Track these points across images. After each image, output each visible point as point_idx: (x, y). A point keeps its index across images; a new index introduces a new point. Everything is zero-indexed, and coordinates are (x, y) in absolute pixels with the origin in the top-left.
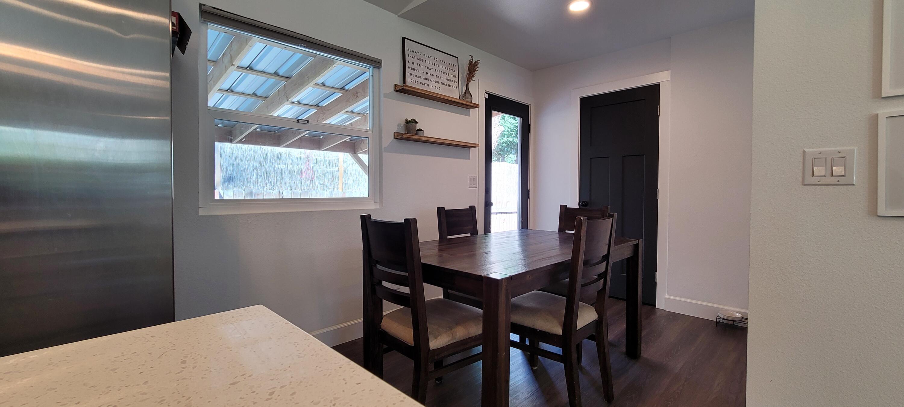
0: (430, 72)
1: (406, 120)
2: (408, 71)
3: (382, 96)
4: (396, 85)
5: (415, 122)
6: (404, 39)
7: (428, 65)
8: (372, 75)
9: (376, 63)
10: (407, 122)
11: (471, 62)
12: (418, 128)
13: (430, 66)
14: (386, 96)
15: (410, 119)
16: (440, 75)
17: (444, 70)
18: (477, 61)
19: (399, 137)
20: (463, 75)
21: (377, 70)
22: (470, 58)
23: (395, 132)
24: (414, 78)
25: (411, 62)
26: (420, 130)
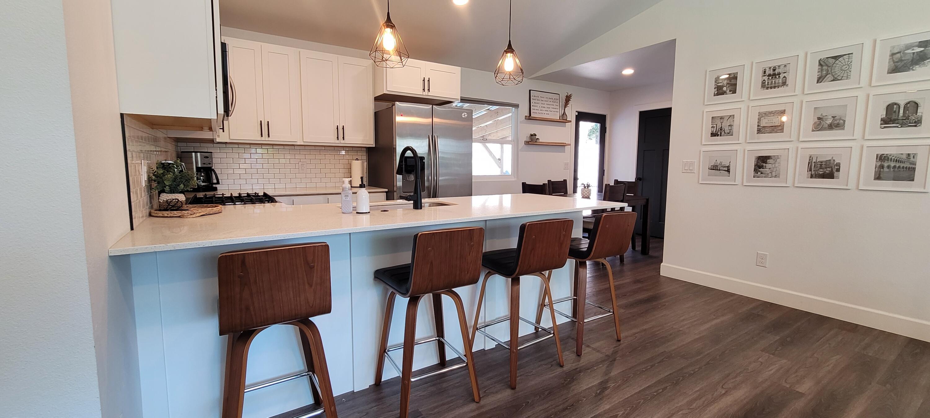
0: (544, 106)
1: (531, 134)
2: (532, 107)
3: (519, 122)
4: (526, 116)
5: (536, 135)
6: (530, 91)
7: (542, 102)
8: (514, 112)
9: (516, 106)
10: (532, 135)
11: (567, 96)
12: (537, 138)
13: (544, 102)
14: (521, 122)
15: (532, 133)
16: (549, 106)
17: (551, 103)
18: (571, 94)
19: (527, 143)
20: (562, 103)
21: (517, 109)
22: (567, 94)
23: (525, 141)
24: (535, 111)
25: (533, 103)
26: (538, 139)
